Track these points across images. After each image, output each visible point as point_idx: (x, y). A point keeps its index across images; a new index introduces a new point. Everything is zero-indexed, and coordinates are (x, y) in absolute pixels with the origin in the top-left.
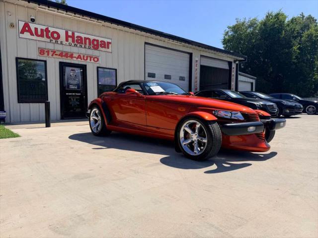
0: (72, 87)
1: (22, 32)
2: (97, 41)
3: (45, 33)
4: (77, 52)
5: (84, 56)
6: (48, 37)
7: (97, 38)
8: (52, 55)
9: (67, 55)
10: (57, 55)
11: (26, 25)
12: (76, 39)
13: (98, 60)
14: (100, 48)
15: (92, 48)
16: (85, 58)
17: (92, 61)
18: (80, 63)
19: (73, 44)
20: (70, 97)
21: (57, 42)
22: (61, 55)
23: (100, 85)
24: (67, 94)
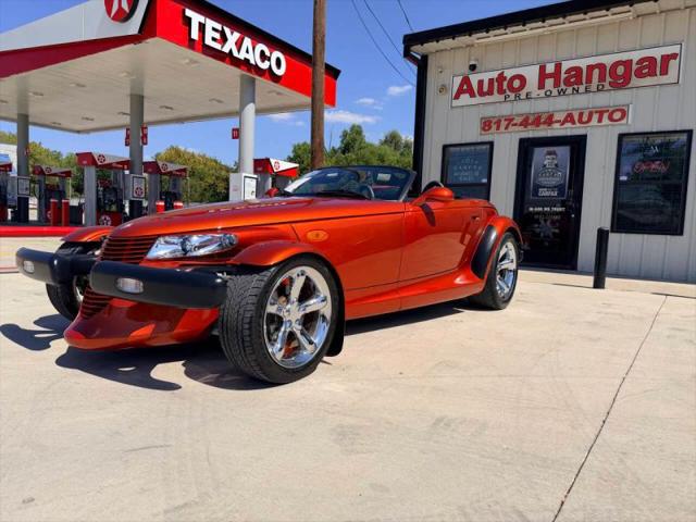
0: (544, 193)
1: (457, 97)
2: (627, 64)
3: (496, 84)
4: (564, 107)
5: (581, 115)
6: (501, 91)
7: (624, 57)
8: (506, 128)
9: (537, 121)
10: (515, 125)
11: (466, 80)
12: (563, 76)
13: (624, 114)
14: (635, 81)
15: (607, 86)
16: (585, 119)
17: (605, 121)
18: (569, 133)
19: (555, 92)
20: (536, 217)
21: (518, 97)
22: (525, 123)
23: (624, 183)
24: (531, 209)
